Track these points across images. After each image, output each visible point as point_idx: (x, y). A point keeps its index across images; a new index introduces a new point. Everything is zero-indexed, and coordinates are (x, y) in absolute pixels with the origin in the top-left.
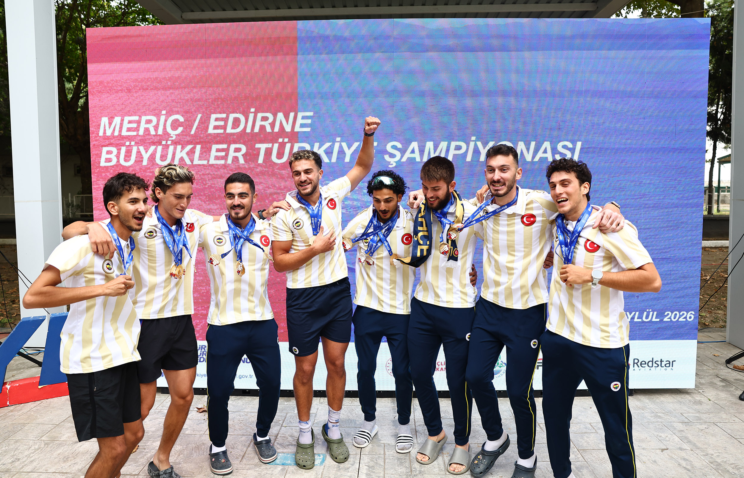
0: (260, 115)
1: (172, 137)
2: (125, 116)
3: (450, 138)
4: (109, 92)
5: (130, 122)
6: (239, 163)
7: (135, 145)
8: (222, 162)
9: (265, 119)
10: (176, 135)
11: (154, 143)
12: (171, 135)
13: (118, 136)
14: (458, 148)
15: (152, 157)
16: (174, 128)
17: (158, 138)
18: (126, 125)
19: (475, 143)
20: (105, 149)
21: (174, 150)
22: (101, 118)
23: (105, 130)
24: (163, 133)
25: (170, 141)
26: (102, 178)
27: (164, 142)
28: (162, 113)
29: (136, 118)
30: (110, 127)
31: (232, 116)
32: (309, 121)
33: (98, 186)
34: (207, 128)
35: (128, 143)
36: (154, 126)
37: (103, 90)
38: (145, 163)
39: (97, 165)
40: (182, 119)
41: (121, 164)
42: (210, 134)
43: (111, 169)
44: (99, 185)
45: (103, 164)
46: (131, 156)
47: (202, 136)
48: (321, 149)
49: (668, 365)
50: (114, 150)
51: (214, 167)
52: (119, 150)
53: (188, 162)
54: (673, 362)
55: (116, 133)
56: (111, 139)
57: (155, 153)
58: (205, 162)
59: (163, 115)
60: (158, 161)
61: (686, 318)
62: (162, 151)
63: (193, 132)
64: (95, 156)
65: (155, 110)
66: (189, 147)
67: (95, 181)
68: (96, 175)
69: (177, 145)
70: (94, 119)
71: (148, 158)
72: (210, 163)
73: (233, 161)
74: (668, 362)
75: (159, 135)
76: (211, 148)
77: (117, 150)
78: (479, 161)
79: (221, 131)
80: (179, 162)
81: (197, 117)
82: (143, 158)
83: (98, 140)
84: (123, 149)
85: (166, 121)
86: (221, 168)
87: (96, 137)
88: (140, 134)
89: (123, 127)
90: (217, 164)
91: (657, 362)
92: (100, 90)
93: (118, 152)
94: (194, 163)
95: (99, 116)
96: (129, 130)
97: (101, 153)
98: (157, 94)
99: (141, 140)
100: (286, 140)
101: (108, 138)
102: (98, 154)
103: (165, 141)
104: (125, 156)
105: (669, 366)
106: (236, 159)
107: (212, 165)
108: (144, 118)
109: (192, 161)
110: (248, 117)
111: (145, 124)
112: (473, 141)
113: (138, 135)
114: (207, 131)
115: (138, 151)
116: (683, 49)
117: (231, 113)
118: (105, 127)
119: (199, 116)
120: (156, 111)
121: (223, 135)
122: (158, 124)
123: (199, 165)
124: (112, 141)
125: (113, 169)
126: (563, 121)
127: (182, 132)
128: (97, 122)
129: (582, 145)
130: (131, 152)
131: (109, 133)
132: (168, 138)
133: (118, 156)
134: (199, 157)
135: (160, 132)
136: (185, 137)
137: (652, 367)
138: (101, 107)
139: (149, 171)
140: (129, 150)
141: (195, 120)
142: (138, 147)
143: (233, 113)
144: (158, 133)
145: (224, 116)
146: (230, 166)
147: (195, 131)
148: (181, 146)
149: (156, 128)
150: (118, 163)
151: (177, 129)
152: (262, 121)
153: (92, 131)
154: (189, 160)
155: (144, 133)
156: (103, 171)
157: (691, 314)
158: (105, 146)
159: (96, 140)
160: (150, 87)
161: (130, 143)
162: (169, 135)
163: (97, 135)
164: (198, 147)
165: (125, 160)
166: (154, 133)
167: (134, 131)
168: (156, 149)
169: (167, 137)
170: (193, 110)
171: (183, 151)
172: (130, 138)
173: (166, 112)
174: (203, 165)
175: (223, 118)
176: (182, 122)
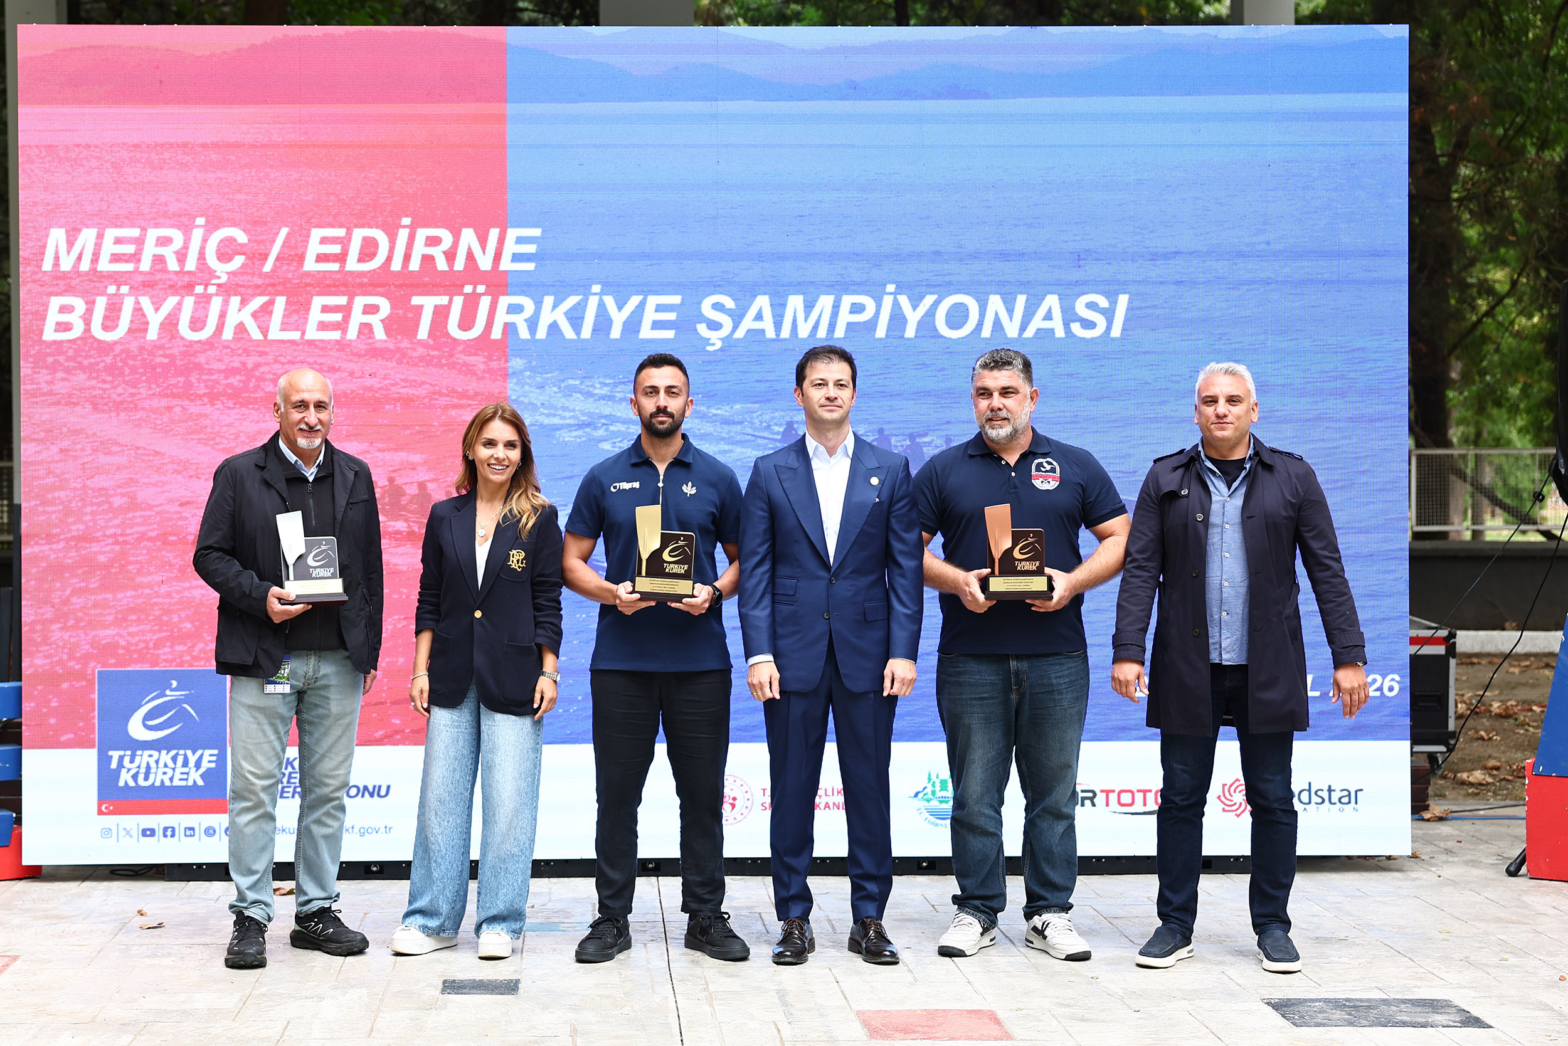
0: (422, 234)
1: (219, 277)
2: (107, 227)
3: (839, 288)
4: (70, 170)
5: (118, 241)
6: (373, 338)
7: (129, 295)
8: (336, 335)
9: (433, 241)
10: (227, 273)
11: (174, 289)
12: (217, 274)
13: (87, 273)
14: (857, 309)
15: (170, 324)
16: (224, 256)
17: (186, 279)
18: (109, 248)
19: (895, 298)
20: (56, 302)
21: (222, 306)
22: (47, 229)
23: (57, 258)
24: (197, 268)
25: (215, 287)
26: (47, 368)
27: (199, 289)
28: (196, 223)
29: (135, 232)
30: (69, 252)
31: (359, 234)
32: (531, 249)
33: (34, 386)
34: (301, 258)
35: (112, 289)
36: (177, 253)
37: (56, 167)
38: (152, 334)
39: (36, 338)
40: (242, 237)
41: (93, 337)
42: (308, 274)
43: (70, 348)
44: (39, 383)
45: (49, 334)
46: (119, 319)
47: (290, 275)
48: (557, 310)
49: (1345, 800)
50: (79, 304)
51: (317, 347)
52: (90, 304)
53: (256, 335)
54: (1356, 792)
55: (85, 266)
56: (71, 278)
57: (177, 312)
58: (295, 335)
59: (198, 226)
60: (184, 329)
61: (1380, 689)
62: (195, 310)
63: (268, 267)
64: (30, 317)
65: (180, 216)
66: (260, 301)
67: (29, 375)
68: (31, 360)
69: (229, 296)
70: (31, 231)
71: (161, 324)
72: (307, 337)
73: (360, 332)
74: (1346, 793)
75: (189, 273)
76: (310, 303)
77: (86, 303)
78: (903, 337)
79: (334, 267)
80: (235, 333)
81: (278, 233)
82: (147, 323)
83: (39, 281)
84: (101, 303)
85: (205, 240)
86: (331, 349)
87: (34, 273)
88: (141, 270)
89: (102, 252)
90: (322, 341)
91: (1319, 793)
92: (47, 166)
93: (87, 310)
94: (269, 337)
95: (45, 225)
96: (116, 258)
97: (46, 310)
98: (186, 178)
99: (143, 281)
100: (481, 289)
101: (65, 276)
102: (37, 312)
103: (203, 287)
104: (106, 318)
105: (1349, 802)
106: (366, 329)
107: (311, 343)
108: (153, 234)
109: (265, 331)
110: (396, 234)
111: (156, 245)
112: (891, 293)
113: (136, 271)
114: (302, 266)
115: (138, 306)
116: (1350, 92)
117: (356, 226)
118: (57, 253)
119: (284, 231)
120: (183, 219)
121: (338, 276)
122: (186, 247)
123: (283, 342)
124: (74, 283)
125: (73, 346)
126: (1086, 251)
127: (244, 266)
128: (39, 240)
129: (1130, 302)
130: (120, 310)
131: (66, 265)
132: (211, 279)
133: (87, 319)
134: (282, 323)
135: (191, 265)
136: (249, 277)
137: (1310, 803)
138: (48, 204)
139: (161, 352)
140: (114, 304)
141: (274, 241)
142: (137, 298)
143: (362, 226)
144: (187, 269)
145: (341, 232)
146: (354, 344)
147: (275, 265)
148: (238, 298)
149: (181, 256)
150: (87, 335)
151: (230, 259)
152: (426, 245)
153: (25, 259)
154: (257, 331)
155: (151, 268)
156: (48, 351)
157: (1393, 680)
158: (57, 294)
159: (34, 281)
160: (169, 164)
161: (118, 289)
162: (212, 273)
163: (37, 269)
164: (281, 302)
165: (105, 328)
166: (177, 269)
167: (126, 261)
168: (180, 304)
169: (208, 276)
170: (269, 219)
171: (244, 310)
172: (117, 278)
173: (207, 222)
174: (293, 342)
175: (339, 238)
176: (245, 245)
